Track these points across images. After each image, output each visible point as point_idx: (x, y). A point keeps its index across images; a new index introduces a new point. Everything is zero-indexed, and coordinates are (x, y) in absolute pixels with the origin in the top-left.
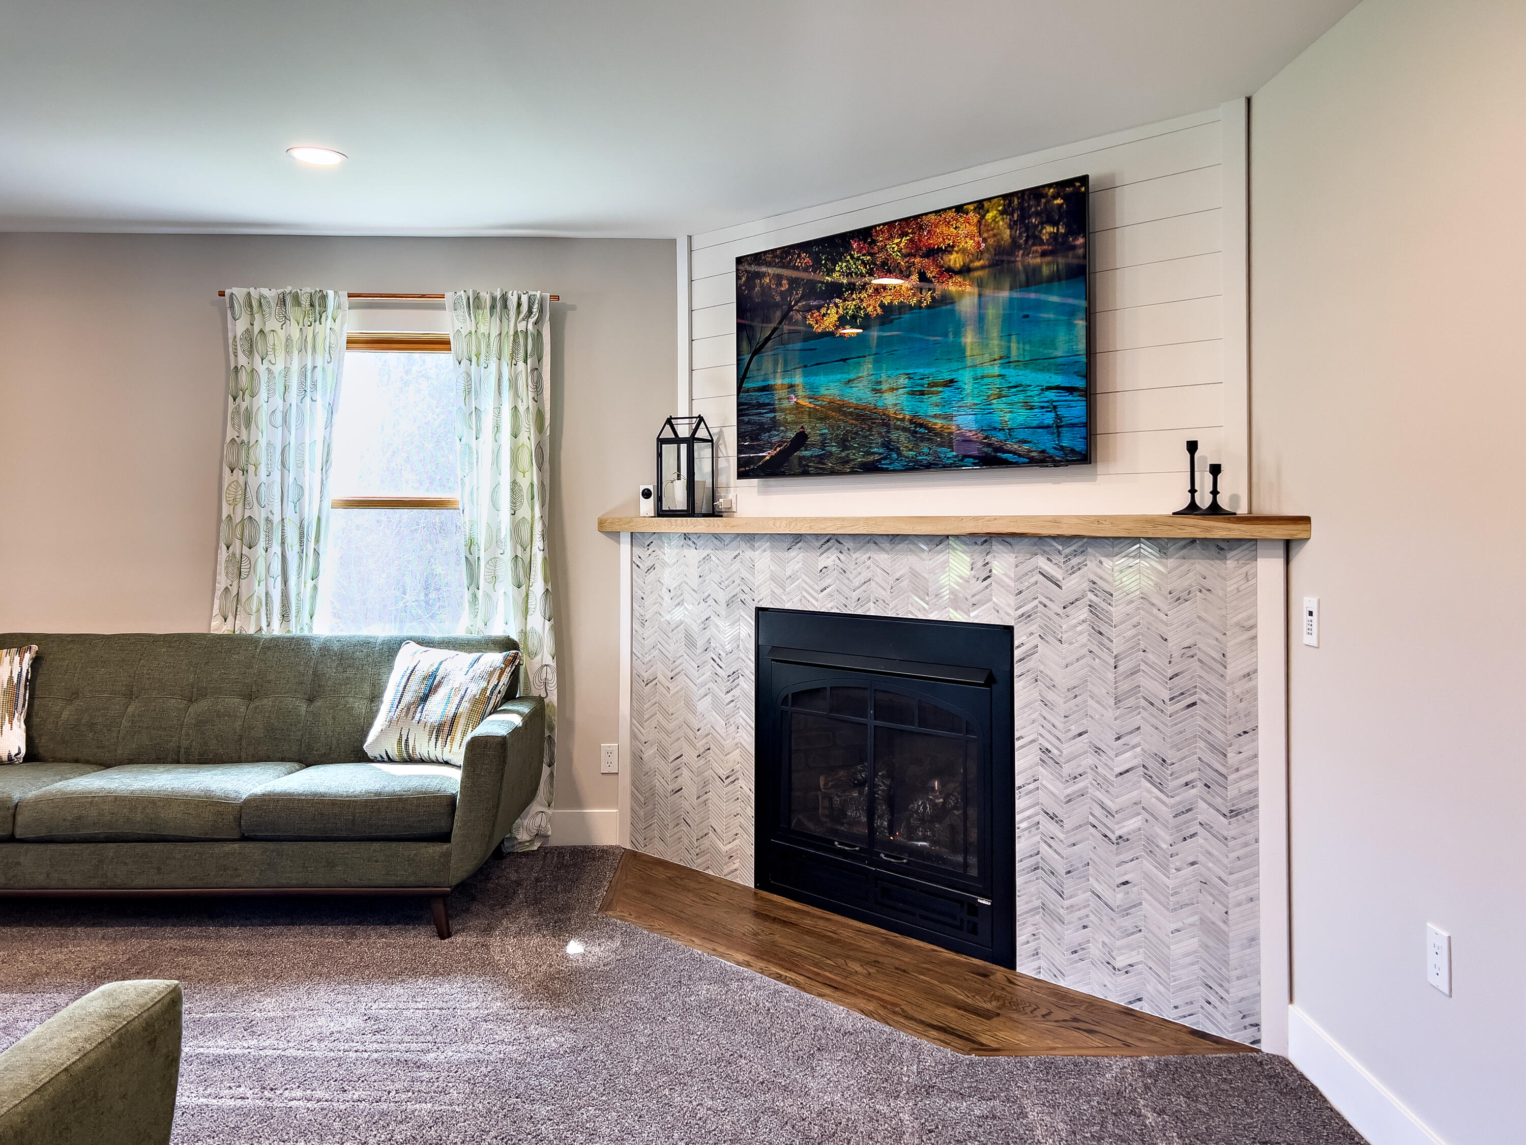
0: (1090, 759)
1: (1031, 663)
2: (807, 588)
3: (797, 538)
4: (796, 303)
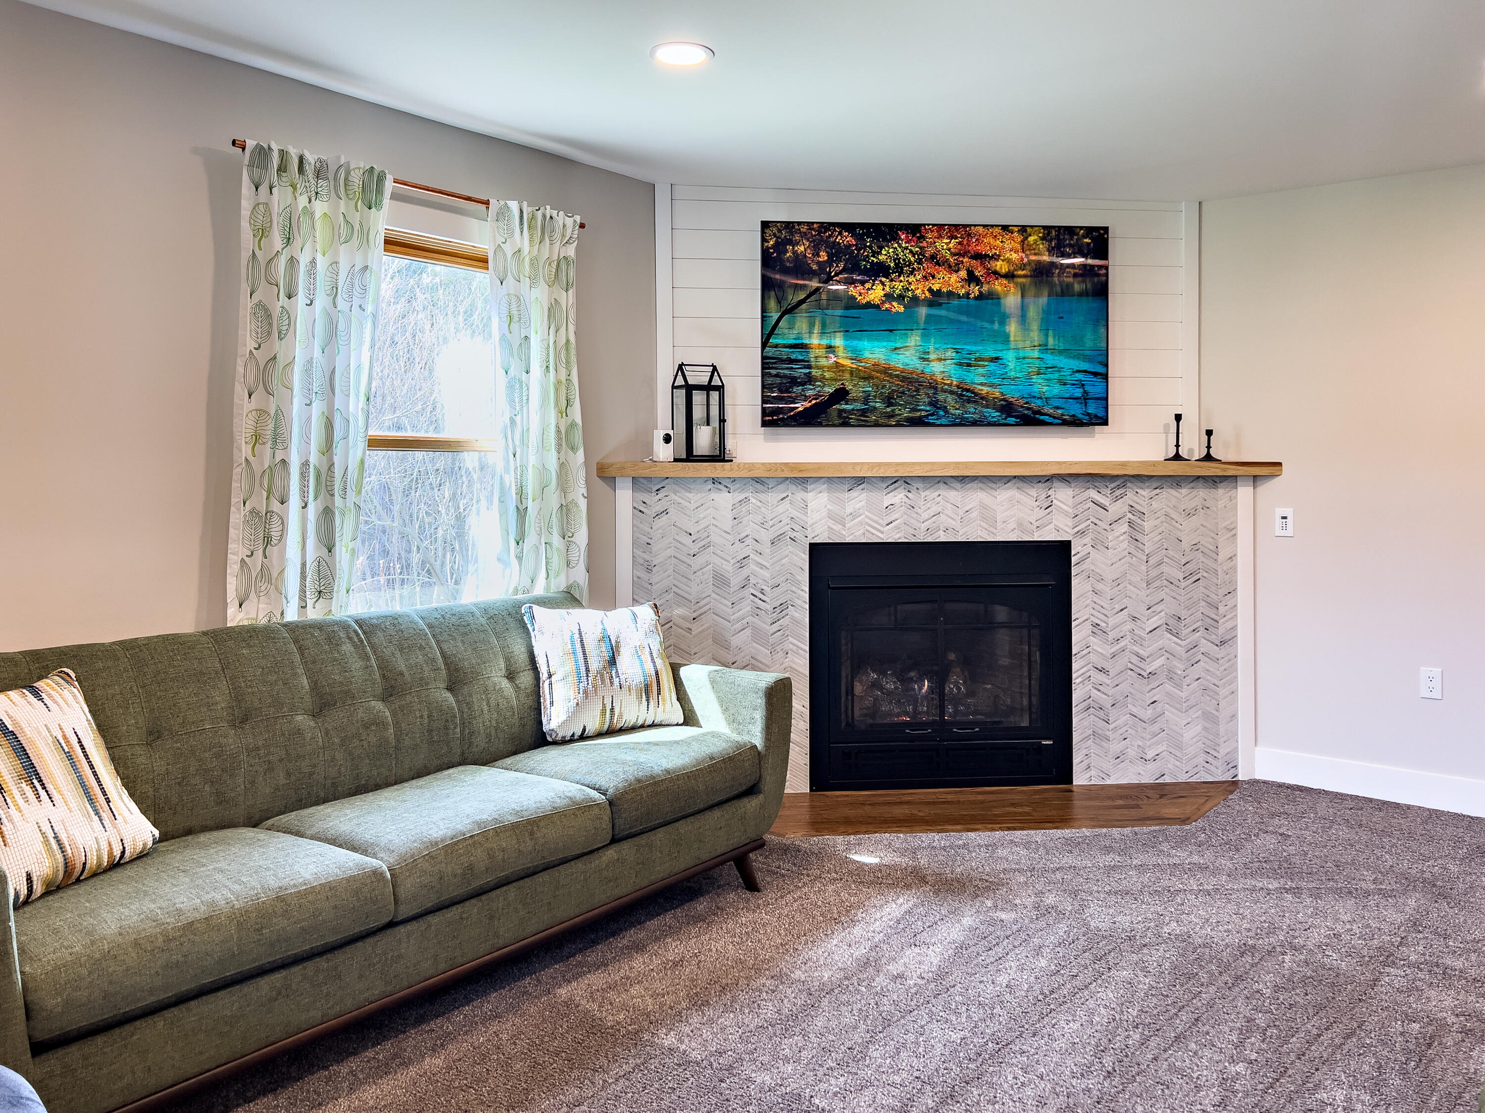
0: (1129, 626)
1: (1084, 566)
2: (871, 523)
3: (860, 481)
4: (837, 275)
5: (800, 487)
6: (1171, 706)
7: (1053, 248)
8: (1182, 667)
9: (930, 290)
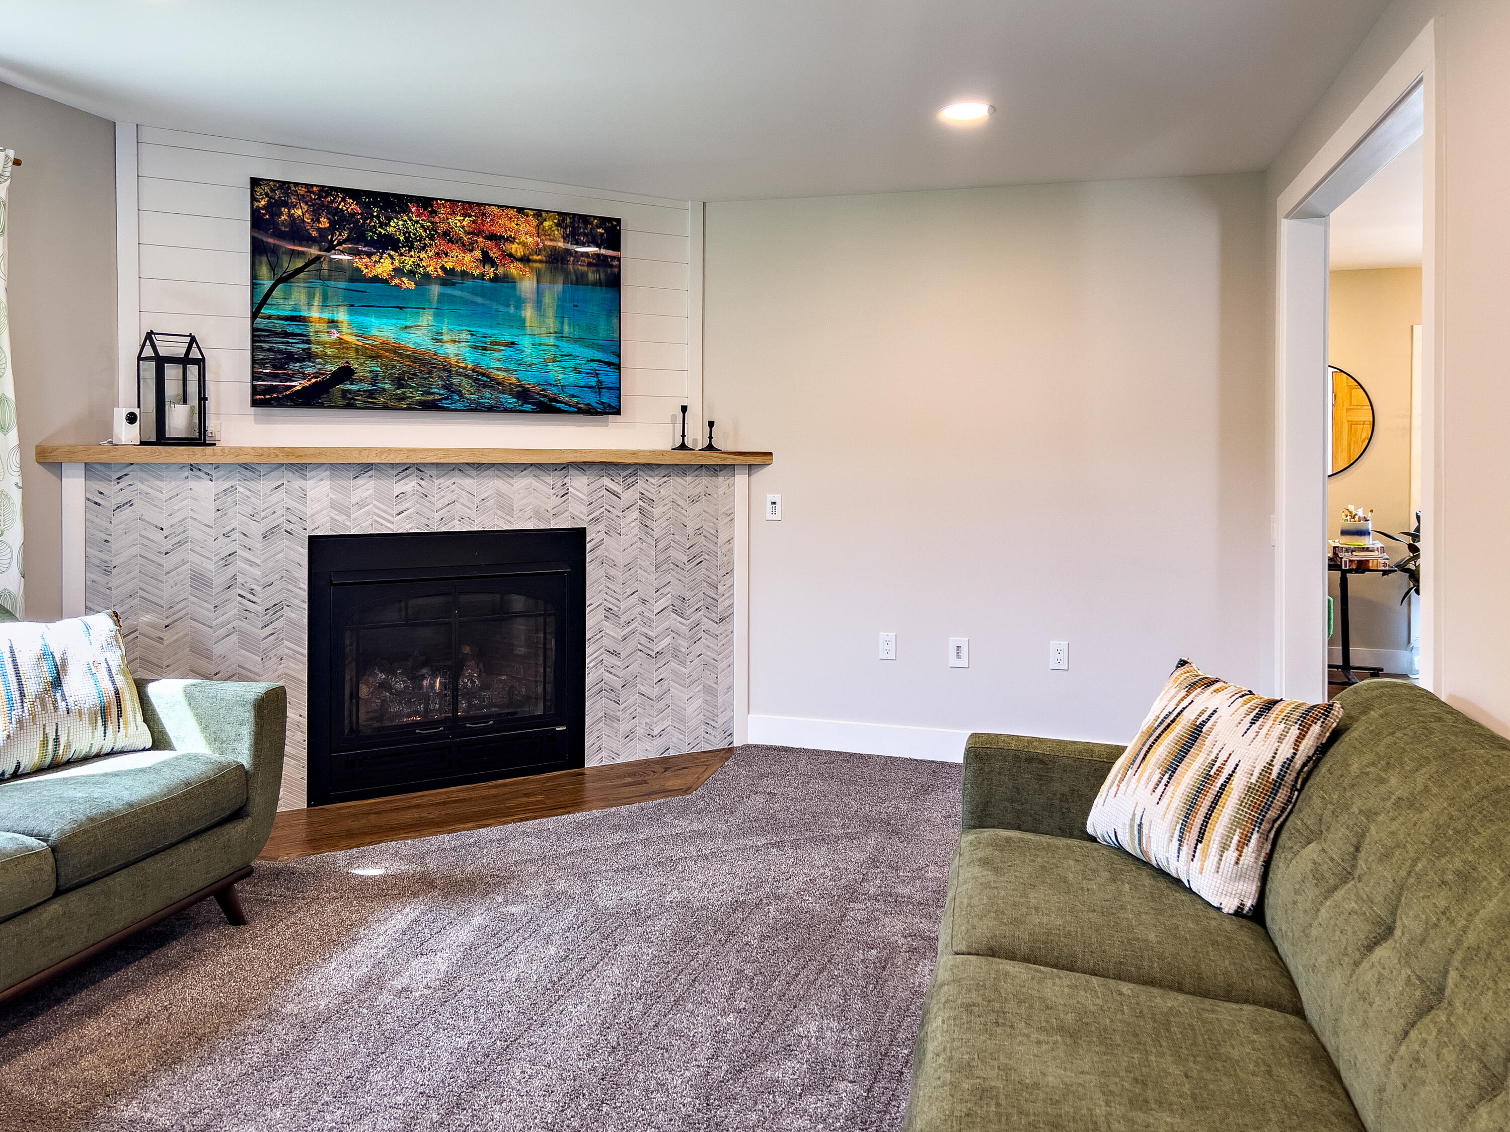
0: (639, 608)
1: (598, 552)
2: (380, 513)
3: (367, 467)
4: (340, 244)
5: (298, 474)
6: (676, 683)
7: (568, 236)
8: (686, 645)
9: (443, 268)
